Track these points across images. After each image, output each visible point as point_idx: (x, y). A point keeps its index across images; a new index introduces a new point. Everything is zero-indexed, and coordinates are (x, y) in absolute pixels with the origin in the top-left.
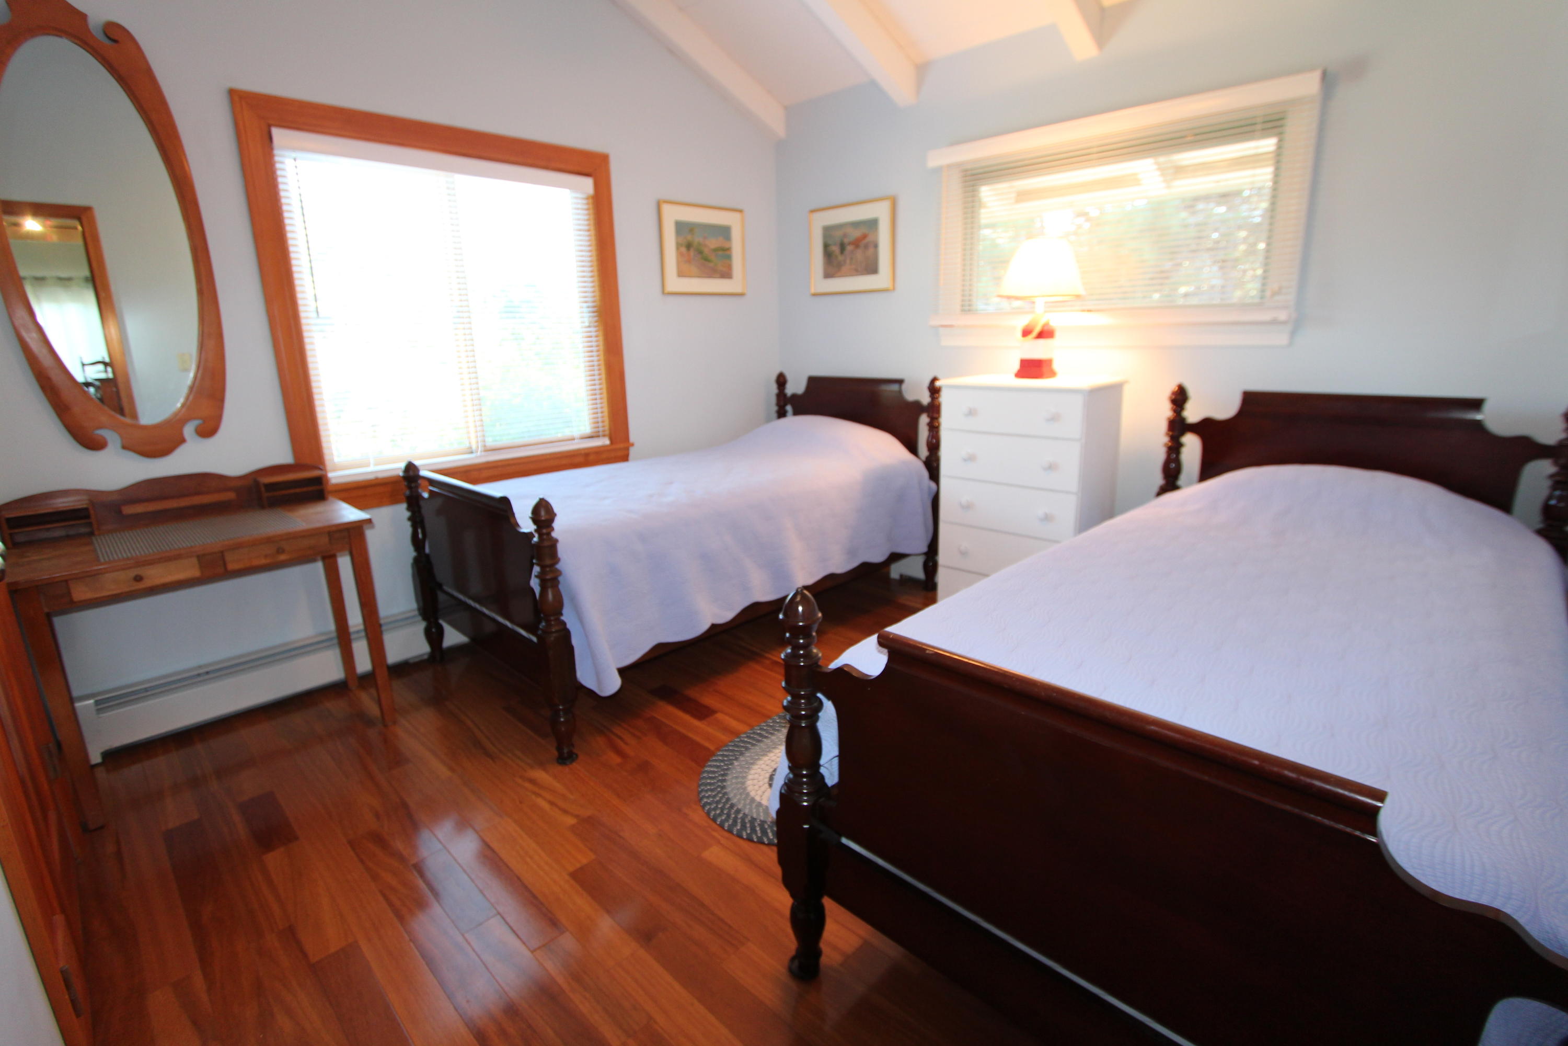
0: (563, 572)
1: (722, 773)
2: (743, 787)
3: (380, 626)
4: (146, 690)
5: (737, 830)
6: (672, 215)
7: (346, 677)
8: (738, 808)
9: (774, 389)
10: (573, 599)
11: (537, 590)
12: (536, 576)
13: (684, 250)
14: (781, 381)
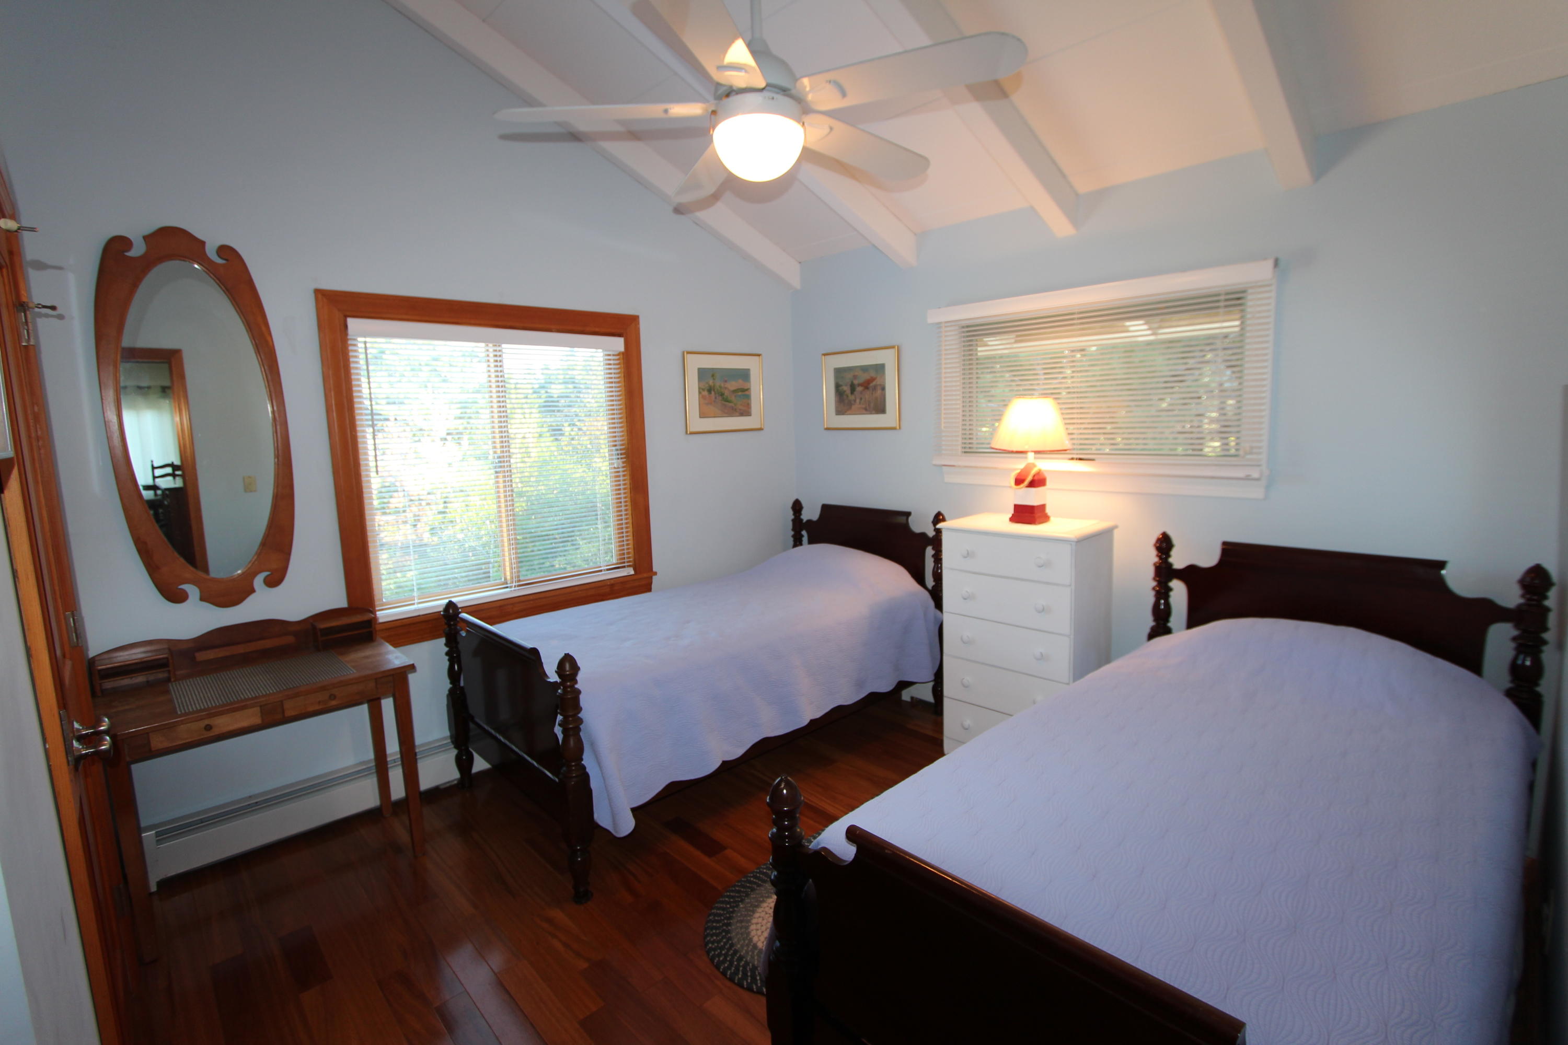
0: (584, 720)
1: (728, 915)
2: (747, 931)
3: (416, 754)
4: (202, 821)
5: (739, 978)
6: (695, 363)
7: (381, 805)
8: (740, 955)
9: (790, 515)
10: (592, 744)
11: (560, 737)
12: (560, 725)
13: (706, 393)
14: (797, 507)
